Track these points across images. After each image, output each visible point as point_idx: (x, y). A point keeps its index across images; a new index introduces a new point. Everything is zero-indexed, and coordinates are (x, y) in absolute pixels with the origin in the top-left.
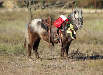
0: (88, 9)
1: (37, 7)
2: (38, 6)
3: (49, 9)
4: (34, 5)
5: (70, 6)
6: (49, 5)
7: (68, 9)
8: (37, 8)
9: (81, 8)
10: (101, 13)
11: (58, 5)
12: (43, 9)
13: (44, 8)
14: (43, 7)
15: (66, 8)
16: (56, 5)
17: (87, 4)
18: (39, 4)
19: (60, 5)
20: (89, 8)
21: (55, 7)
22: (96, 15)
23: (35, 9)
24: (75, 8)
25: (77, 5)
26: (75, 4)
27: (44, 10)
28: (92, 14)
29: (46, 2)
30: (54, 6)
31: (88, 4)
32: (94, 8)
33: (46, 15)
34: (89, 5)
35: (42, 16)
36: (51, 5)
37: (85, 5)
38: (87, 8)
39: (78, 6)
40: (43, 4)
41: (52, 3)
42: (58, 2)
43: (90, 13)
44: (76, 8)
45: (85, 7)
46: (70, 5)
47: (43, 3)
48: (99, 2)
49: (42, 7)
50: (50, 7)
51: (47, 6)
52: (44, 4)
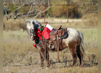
0: (61, 18)
1: (9, 17)
2: (11, 16)
3: (22, 19)
4: (7, 15)
6: (21, 15)
7: (40, 18)
8: (9, 18)
9: (53, 18)
10: (73, 22)
11: (30, 15)
12: (15, 19)
13: (17, 18)
14: (15, 17)
15: (38, 17)
16: (28, 15)
17: (59, 13)
19: (32, 14)
22: (67, 24)
24: (47, 17)
25: (49, 15)
26: (47, 14)
27: (17, 20)
28: (64, 23)
29: (18, 12)
30: (26, 16)
32: (66, 18)
33: (18, 25)
34: (61, 15)
35: (14, 25)
36: (23, 15)
37: (57, 15)
38: (59, 18)
39: (50, 16)
40: (15, 14)
41: (24, 13)
42: (30, 12)
43: (62, 23)
44: (49, 17)
45: (58, 17)
46: (43, 15)
47: (15, 13)
48: (70, 12)
49: (14, 16)
50: (22, 17)
51: (19, 16)
52: (16, 14)
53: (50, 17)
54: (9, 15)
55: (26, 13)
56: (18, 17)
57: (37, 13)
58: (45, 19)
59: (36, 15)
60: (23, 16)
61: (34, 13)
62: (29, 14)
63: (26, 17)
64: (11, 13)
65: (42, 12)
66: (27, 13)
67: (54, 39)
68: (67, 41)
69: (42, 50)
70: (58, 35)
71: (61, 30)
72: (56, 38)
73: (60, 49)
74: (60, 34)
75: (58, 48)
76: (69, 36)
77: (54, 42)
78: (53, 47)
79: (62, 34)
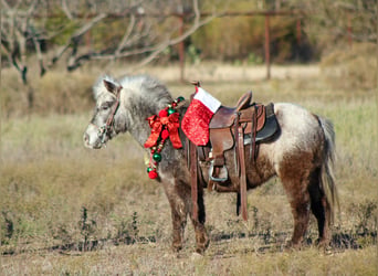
0: (241, 64)
1: (50, 63)
2: (55, 60)
3: (95, 69)
4: (40, 55)
5: (175, 58)
6: (95, 54)
7: (166, 65)
8: (50, 67)
9: (214, 63)
10: (288, 78)
11: (127, 54)
12: (71, 69)
13: (77, 65)
14: (72, 62)
15: (156, 62)
16: (118, 54)
17: (237, 45)
18: (59, 51)
19: (136, 52)
20: (245, 63)
21: (116, 59)
22: (268, 87)
23: (43, 72)
24: (192, 62)
25: (198, 52)
26: (192, 49)
27: (77, 73)
28: (255, 82)
29: (83, 44)
30: (111, 57)
31: (241, 48)
32: (263, 62)
33: (82, 91)
34: (244, 51)
35: (68, 94)
36: (103, 53)
37: (230, 53)
38: (237, 62)
39: (202, 55)
40: (71, 50)
41: (104, 48)
42: (125, 42)
43: (247, 82)
44: (197, 61)
45: (230, 59)
46: (174, 53)
47: (70, 45)
48: (278, 40)
49: (67, 60)
50: (98, 60)
51: (86, 57)
52: (75, 52)
53: (202, 60)
54: (51, 54)
55: (111, 45)
56: (82, 62)
57: (152, 45)
58: (182, 67)
59: (148, 54)
60: (99, 57)
61: (140, 46)
62: (123, 50)
63: (112, 63)
64: (56, 47)
65: (174, 42)
66: (116, 48)
67: (227, 144)
68: (275, 152)
69: (183, 188)
70: (240, 130)
71: (253, 109)
72: (235, 141)
73: (252, 180)
74: (250, 124)
75: (243, 177)
76: (284, 132)
77: (227, 155)
78: (224, 175)
79: (255, 125)
